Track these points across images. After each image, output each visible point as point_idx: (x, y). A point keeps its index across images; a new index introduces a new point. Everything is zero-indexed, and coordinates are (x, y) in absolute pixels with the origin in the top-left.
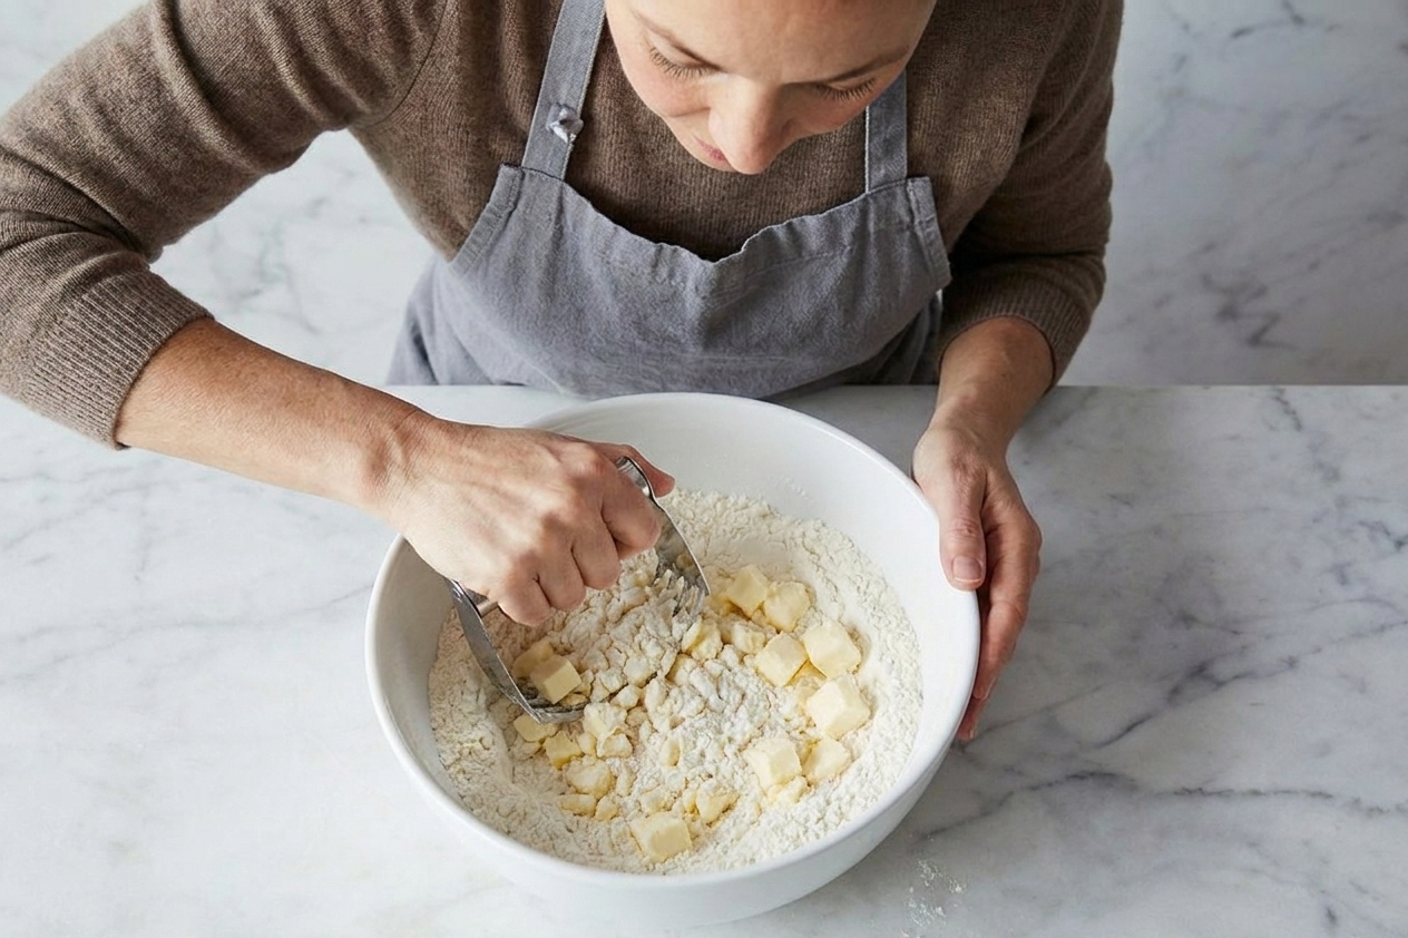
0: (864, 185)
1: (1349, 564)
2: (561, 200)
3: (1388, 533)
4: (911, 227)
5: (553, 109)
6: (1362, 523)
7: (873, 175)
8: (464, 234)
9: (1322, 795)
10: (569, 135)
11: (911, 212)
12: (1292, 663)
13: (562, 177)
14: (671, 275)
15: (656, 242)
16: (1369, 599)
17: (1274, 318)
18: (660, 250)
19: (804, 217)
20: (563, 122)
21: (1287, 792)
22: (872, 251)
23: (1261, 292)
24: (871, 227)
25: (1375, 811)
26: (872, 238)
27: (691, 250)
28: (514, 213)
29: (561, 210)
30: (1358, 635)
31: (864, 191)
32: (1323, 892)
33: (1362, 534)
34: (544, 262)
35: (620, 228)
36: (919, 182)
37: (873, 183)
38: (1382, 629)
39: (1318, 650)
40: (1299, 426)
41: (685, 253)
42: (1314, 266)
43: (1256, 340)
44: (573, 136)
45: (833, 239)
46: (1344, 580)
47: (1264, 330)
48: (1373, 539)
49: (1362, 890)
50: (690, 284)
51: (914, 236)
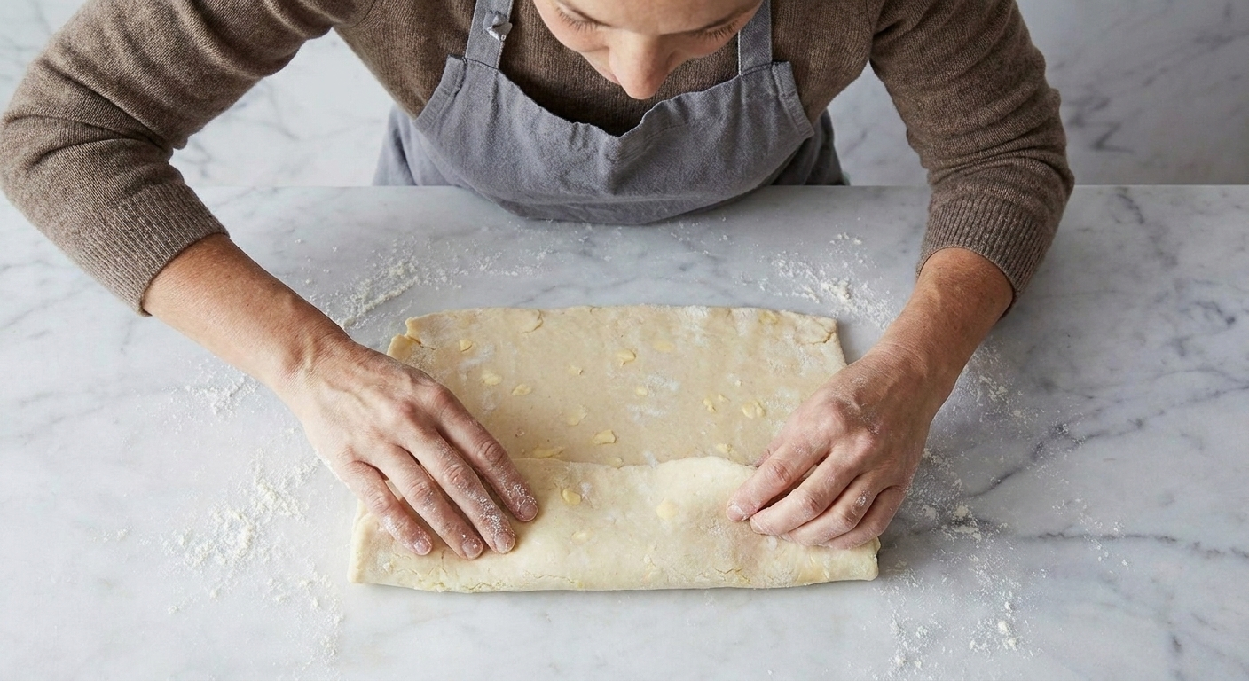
0: (738, 70)
1: (1187, 339)
2: (496, 84)
3: (1219, 311)
4: (777, 98)
5: (487, 15)
6: (1198, 303)
7: (745, 62)
8: (422, 105)
9: (1168, 540)
10: (500, 37)
11: (775, 87)
12: (1140, 424)
13: (497, 67)
14: (585, 144)
15: (572, 121)
16: (1204, 369)
17: (1115, 127)
18: (576, 128)
19: (690, 94)
20: (495, 27)
21: (1137, 536)
22: (745, 119)
23: (1104, 104)
24: (744, 101)
25: (1213, 553)
26: (745, 107)
27: (600, 127)
28: (460, 92)
29: (496, 91)
30: (1195, 400)
31: (738, 74)
32: (1170, 623)
33: (1198, 312)
34: (485, 129)
35: (544, 110)
36: (782, 66)
37: (745, 68)
38: (1217, 394)
39: (1162, 413)
40: (1142, 221)
41: (595, 128)
42: (1149, 82)
43: (1099, 145)
44: (504, 37)
45: (714, 111)
46: (1183, 353)
47: (1106, 136)
48: (1206, 316)
49: (1202, 621)
50: (601, 152)
51: (779, 104)
